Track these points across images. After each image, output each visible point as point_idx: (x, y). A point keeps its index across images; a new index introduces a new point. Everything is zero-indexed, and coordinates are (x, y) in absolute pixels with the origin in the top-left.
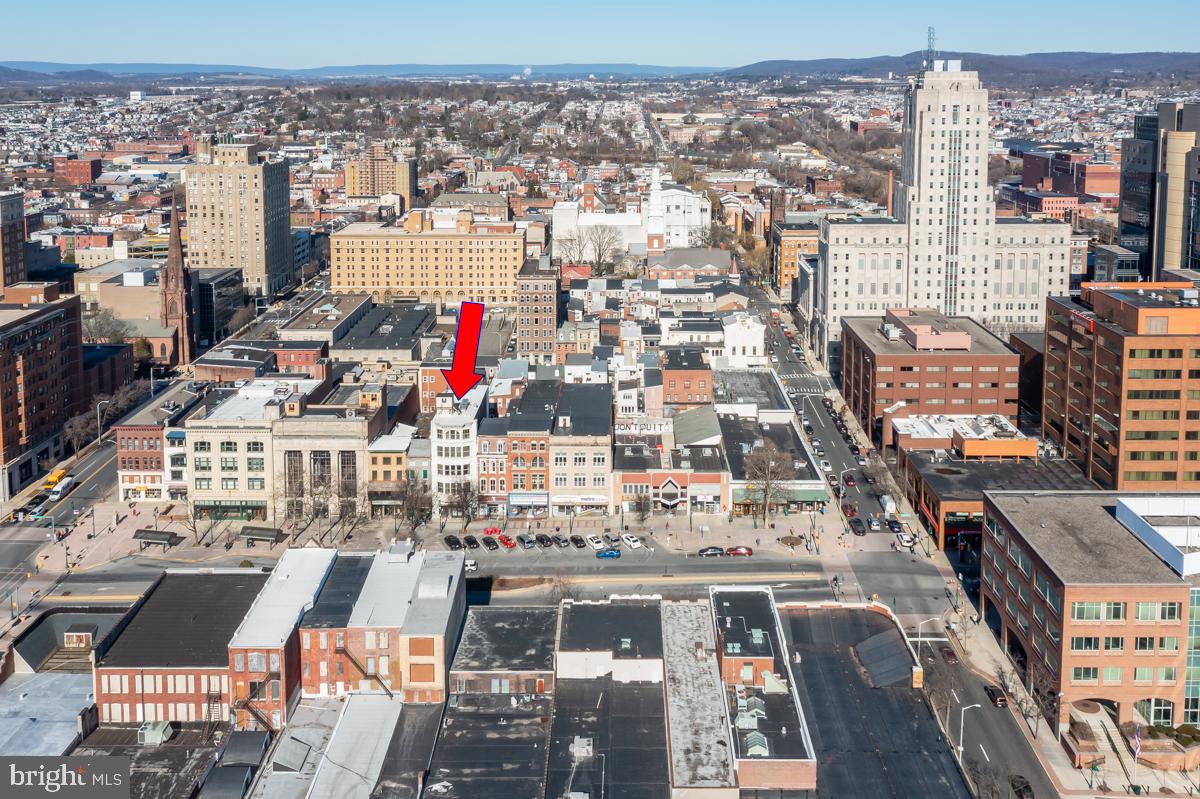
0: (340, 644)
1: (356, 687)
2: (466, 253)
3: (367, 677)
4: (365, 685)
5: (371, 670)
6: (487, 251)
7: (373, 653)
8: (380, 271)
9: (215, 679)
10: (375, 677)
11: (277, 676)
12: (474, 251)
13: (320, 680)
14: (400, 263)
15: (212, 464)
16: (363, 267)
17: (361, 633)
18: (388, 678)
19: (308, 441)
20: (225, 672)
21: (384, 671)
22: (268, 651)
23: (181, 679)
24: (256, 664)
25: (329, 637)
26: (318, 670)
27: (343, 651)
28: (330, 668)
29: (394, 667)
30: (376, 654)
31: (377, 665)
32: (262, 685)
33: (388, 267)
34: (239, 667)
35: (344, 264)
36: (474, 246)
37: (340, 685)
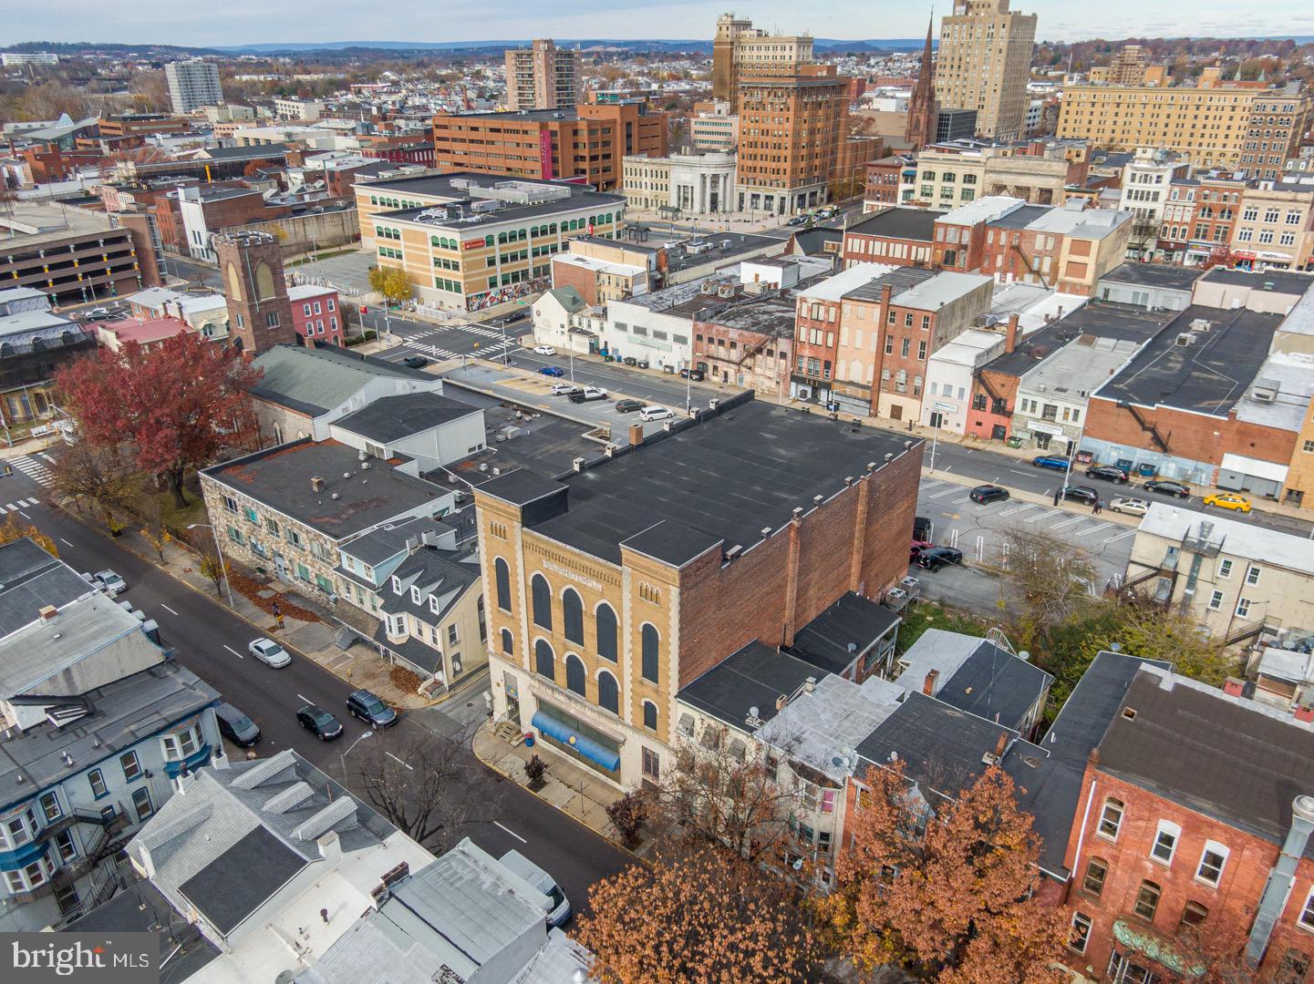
0: (1015, 242)
1: (1022, 279)
2: (1203, 112)
3: (1031, 271)
4: (1029, 278)
5: (1035, 267)
6: (1228, 109)
7: (1040, 253)
8: (1106, 127)
9: (921, 250)
10: (1038, 273)
11: (965, 247)
12: (1213, 108)
13: (995, 269)
14: (1128, 119)
15: (934, 192)
16: (1090, 122)
17: (1034, 234)
18: (1047, 274)
19: (1013, 177)
20: (930, 245)
21: (1046, 268)
22: (963, 227)
23: (899, 247)
24: (952, 237)
25: (1009, 235)
26: (995, 261)
27: (1017, 248)
28: (1005, 263)
29: (1055, 268)
30: (1041, 255)
31: (1041, 263)
32: (954, 253)
33: (1115, 123)
34: (940, 238)
35: (1071, 118)
36: (1215, 103)
37: (1010, 276)
